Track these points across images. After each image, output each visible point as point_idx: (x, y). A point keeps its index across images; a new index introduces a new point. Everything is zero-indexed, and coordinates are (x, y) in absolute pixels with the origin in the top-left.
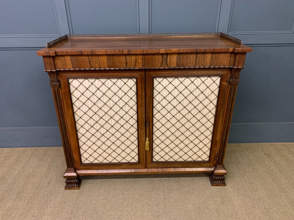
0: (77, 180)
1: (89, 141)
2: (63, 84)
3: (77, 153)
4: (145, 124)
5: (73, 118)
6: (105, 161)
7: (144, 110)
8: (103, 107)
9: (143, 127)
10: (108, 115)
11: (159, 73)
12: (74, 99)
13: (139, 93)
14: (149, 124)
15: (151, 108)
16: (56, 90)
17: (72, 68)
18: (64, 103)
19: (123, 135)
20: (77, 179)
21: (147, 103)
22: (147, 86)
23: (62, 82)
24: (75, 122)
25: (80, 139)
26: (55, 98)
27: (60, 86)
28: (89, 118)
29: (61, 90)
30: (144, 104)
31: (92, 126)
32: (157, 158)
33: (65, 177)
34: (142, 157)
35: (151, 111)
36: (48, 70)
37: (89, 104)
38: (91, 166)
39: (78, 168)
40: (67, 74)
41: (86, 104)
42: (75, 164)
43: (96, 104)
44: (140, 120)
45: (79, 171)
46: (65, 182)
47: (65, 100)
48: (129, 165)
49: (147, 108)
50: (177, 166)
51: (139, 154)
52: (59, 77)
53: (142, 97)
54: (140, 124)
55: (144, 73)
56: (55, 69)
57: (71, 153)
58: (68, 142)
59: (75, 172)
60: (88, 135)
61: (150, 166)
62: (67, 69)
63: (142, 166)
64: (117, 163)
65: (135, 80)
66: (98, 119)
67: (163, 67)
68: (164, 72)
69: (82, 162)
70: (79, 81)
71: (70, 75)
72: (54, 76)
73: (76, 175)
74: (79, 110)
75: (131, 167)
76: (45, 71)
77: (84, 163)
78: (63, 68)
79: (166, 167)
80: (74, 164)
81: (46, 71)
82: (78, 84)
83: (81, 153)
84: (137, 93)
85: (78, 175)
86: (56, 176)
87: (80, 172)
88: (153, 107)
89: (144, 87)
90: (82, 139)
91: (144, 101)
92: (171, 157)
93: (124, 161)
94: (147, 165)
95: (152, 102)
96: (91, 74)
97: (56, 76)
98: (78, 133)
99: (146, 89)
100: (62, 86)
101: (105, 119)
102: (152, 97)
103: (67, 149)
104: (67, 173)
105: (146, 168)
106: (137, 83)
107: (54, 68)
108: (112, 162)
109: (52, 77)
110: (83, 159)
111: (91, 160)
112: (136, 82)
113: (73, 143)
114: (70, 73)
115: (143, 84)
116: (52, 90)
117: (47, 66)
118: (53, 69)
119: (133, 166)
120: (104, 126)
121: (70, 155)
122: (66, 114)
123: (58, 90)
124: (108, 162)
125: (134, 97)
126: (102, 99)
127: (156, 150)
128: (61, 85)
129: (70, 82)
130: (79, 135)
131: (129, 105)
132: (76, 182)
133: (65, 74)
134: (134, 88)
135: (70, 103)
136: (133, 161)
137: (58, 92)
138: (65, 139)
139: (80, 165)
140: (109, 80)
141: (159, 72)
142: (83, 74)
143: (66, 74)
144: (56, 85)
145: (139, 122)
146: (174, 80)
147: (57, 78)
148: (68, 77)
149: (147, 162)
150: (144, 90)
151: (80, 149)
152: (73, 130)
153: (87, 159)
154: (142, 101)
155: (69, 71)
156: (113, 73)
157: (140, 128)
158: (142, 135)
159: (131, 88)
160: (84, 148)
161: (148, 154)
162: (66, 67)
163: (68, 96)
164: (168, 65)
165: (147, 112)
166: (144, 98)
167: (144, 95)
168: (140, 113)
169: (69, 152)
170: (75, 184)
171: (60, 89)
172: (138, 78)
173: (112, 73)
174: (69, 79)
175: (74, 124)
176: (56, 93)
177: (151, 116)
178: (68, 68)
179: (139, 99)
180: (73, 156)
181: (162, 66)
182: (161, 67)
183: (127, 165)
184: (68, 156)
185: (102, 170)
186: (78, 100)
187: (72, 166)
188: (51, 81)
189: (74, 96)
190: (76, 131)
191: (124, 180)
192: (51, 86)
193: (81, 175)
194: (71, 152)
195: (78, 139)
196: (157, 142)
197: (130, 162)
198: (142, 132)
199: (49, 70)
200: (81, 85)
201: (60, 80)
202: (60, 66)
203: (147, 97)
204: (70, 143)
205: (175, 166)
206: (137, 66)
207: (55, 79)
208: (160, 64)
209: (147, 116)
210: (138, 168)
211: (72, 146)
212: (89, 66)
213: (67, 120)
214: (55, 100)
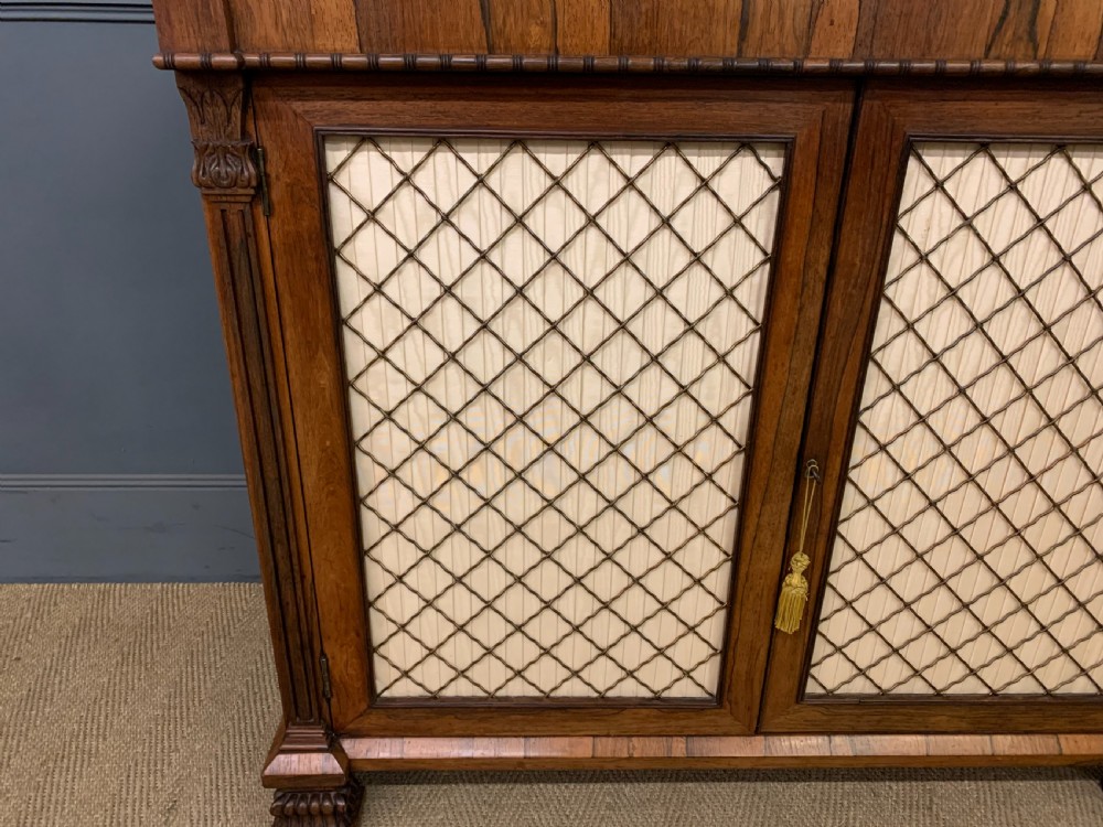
0: (345, 797)
1: (428, 563)
2: (286, 179)
3: (353, 634)
4: (792, 469)
5: (336, 420)
6: (517, 689)
7: (807, 371)
8: (538, 349)
9: (782, 488)
10: (563, 399)
11: (956, 109)
12: (351, 289)
13: (793, 257)
14: (823, 471)
15: (855, 360)
16: (234, 220)
17: (353, 53)
18: (287, 314)
19: (641, 531)
20: (344, 791)
21: (832, 327)
22: (852, 204)
23: (274, 167)
24: (350, 445)
25: (374, 553)
26: (228, 279)
27: (261, 187)
28: (443, 418)
29: (269, 213)
30: (814, 332)
31: (456, 475)
32: (830, 674)
33: (268, 781)
34: (741, 667)
35: (849, 380)
36: (179, 59)
37: (451, 324)
38: (427, 718)
39: (351, 726)
40: (318, 104)
41: (428, 323)
42: (334, 701)
43: (495, 326)
44: (767, 437)
45: (358, 741)
46: (272, 811)
47: (292, 295)
48: (661, 711)
49: (825, 361)
50: (941, 719)
51: (727, 653)
52: (261, 123)
53: (804, 285)
54: (762, 470)
55: (849, 107)
56: (232, 53)
57: (310, 634)
58: (296, 568)
59: (334, 748)
60: (426, 527)
61: (782, 719)
62: (322, 53)
63: (736, 719)
64: (589, 699)
65: (775, 163)
66: (500, 429)
67: (998, 58)
68: (991, 106)
69: (379, 690)
70: (391, 161)
71: (337, 113)
72: (222, 108)
73: (339, 770)
74: (381, 364)
75: (673, 723)
76: (159, 58)
77: (386, 694)
78: (288, 50)
79: (879, 728)
80: (329, 701)
81: (168, 66)
83: (377, 640)
84: (775, 259)
85: (349, 764)
86: (213, 762)
87: (367, 750)
88: (867, 356)
89: (829, 215)
90: (390, 554)
91: (813, 312)
92: (917, 673)
93: (629, 689)
94: (768, 712)
95: (865, 321)
96: (478, 109)
97: (237, 112)
98: (367, 516)
99: (846, 229)
100: (277, 192)
101: (539, 431)
102: (875, 290)
103: (291, 610)
104: (281, 757)
105: (757, 732)
106: (783, 185)
107: (224, 43)
108: (561, 693)
109: (209, 117)
110: (383, 674)
111: (433, 677)
112: (778, 172)
113: (327, 579)
114: (340, 98)
115: (831, 191)
116: (207, 216)
117: (174, 16)
118: (220, 52)
119: (682, 723)
120: (533, 476)
121: (307, 653)
122: (296, 385)
123: (248, 218)
124: (533, 692)
125: (747, 282)
126: (533, 292)
127: (837, 627)
128: (268, 185)
129: (331, 166)
130: (372, 528)
131: (707, 337)
132: (336, 807)
133: (298, 106)
134: (762, 223)
135: (322, 314)
136: (685, 690)
137: (251, 235)
138: (280, 552)
139: (363, 706)
140: (595, 159)
141: (959, 105)
142: (429, 103)
143: (309, 105)
144: (234, 184)
145: (760, 454)
147: (244, 133)
148: (319, 125)
149: (771, 699)
150: (825, 233)
151: (372, 612)
152: (332, 493)
153: (406, 674)
154: (800, 310)
155: (335, 78)
156: (639, 99)
157: (756, 496)
158: (766, 538)
159: (738, 222)
160: (394, 605)
161: (783, 651)
162: (309, 42)
163: (312, 266)
164: (1036, 49)
165: (821, 386)
166: (820, 288)
167: (822, 271)
168: (771, 391)
169: (304, 629)
170: (330, 820)
171: (260, 210)
172: (800, 141)
173: (624, 105)
174: (324, 138)
175: (341, 455)
176: (237, 240)
177: (842, 418)
178: (329, 46)
179: (786, 300)
180: (323, 654)
181: (993, 53)
182: (986, 56)
183: (645, 712)
184: (295, 653)
185: (494, 740)
186: (377, 301)
187: (316, 713)
188: (202, 151)
189: (351, 265)
190: (355, 502)
191: (610, 794)
192: (200, 185)
193: (369, 768)
194: (316, 630)
195: (360, 553)
196: (848, 579)
197: (665, 694)
198: (765, 519)
199: (189, 52)
200: (406, 192)
201: (268, 144)
202: (272, 32)
203: (839, 282)
204: (309, 577)
205: (933, 720)
206: (815, 44)
207: (229, 136)
208: (983, 34)
209: (816, 412)
210: (711, 730)
211: (323, 596)
212: (477, 35)
213: (300, 432)
214: (224, 297)
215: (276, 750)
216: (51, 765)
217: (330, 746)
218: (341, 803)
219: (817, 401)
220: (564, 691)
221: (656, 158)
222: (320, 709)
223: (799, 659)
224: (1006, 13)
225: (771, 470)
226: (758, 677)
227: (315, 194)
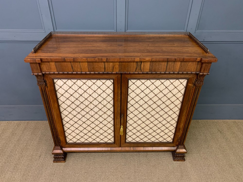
1: (72, 127)
2: (49, 84)
3: (63, 135)
4: (120, 115)
5: (58, 111)
6: (86, 142)
7: (120, 104)
8: (84, 102)
9: (119, 117)
10: (88, 107)
12: (59, 95)
13: (116, 91)
14: (124, 115)
15: (126, 103)
16: (43, 88)
17: (56, 72)
18: (50, 98)
19: (101, 123)
21: (122, 99)
22: (122, 86)
23: (48, 82)
24: (60, 113)
25: (65, 125)
28: (72, 110)
30: (120, 100)
31: (75, 116)
32: (129, 140)
33: (53, 154)
34: (117, 139)
35: (125, 105)
37: (72, 99)
38: (74, 145)
39: (64, 146)
41: (69, 99)
42: (61, 143)
43: (78, 99)
44: (116, 112)
45: (65, 148)
46: (54, 157)
47: (51, 96)
48: (107, 144)
49: (122, 103)
50: (146, 145)
51: (114, 137)
52: (45, 78)
53: (118, 95)
54: (116, 115)
55: (120, 76)
57: (57, 135)
58: (54, 127)
60: (72, 122)
61: (123, 145)
62: (52, 72)
63: (117, 145)
64: (96, 143)
66: (80, 111)
67: (137, 72)
68: (138, 75)
69: (67, 142)
70: (63, 81)
71: (55, 77)
73: (62, 152)
74: (64, 103)
75: (108, 146)
78: (48, 72)
79: (137, 146)
82: (62, 83)
83: (66, 136)
84: (114, 91)
85: (64, 152)
89: (120, 87)
90: (67, 126)
91: (120, 98)
92: (141, 139)
93: (102, 141)
94: (121, 144)
95: (126, 98)
97: (42, 77)
98: (63, 121)
99: (122, 88)
101: (86, 111)
102: (127, 94)
103: (54, 132)
105: (120, 147)
109: (39, 78)
110: (68, 140)
111: (75, 140)
112: (113, 82)
113: (59, 129)
115: (120, 84)
116: (39, 88)
117: (34, 70)
118: (40, 73)
119: (110, 146)
120: (85, 116)
121: (57, 138)
122: (52, 106)
123: (45, 88)
124: (89, 142)
125: (111, 94)
126: (83, 95)
127: (129, 134)
128: (47, 84)
129: (55, 82)
131: (107, 100)
132: (62, 157)
134: (112, 87)
135: (55, 98)
136: (109, 141)
137: (45, 90)
138: (52, 125)
139: (65, 144)
140: (89, 81)
141: (134, 75)
142: (66, 75)
143: (51, 76)
144: (42, 85)
146: (147, 81)
147: (43, 79)
150: (120, 89)
151: (65, 132)
152: (58, 119)
153: (71, 140)
154: (118, 97)
155: (54, 74)
157: (116, 118)
158: (117, 123)
159: (108, 87)
160: (68, 131)
161: (122, 138)
163: (53, 93)
164: (141, 71)
166: (120, 95)
167: (120, 93)
168: (116, 106)
170: (62, 158)
171: (46, 87)
172: (115, 79)
173: (92, 76)
174: (54, 79)
176: (43, 91)
177: (125, 109)
179: (116, 96)
180: (59, 138)
182: (135, 71)
183: (104, 144)
184: (55, 138)
185: (83, 148)
186: (62, 96)
188: (38, 81)
189: (58, 92)
190: (62, 119)
192: (38, 85)
193: (67, 152)
195: (63, 125)
196: (130, 128)
197: (107, 142)
198: (117, 121)
199: (36, 73)
200: (65, 84)
201: (46, 80)
202: (46, 70)
203: (122, 94)
204: (56, 128)
205: (144, 145)
206: (114, 70)
207: (42, 80)
208: (135, 69)
209: (122, 109)
210: (114, 147)
211: (58, 131)
212: (72, 70)
213: (53, 112)
214: (42, 96)
215: (54, 150)
216: (23, 150)
217: (61, 149)
218: (63, 156)
219: (122, 107)
220: (93, 142)
221: (97, 81)
222: (59, 144)
223: (124, 138)
224: (137, 67)
225: (117, 115)
226: (119, 140)
227: (53, 85)
